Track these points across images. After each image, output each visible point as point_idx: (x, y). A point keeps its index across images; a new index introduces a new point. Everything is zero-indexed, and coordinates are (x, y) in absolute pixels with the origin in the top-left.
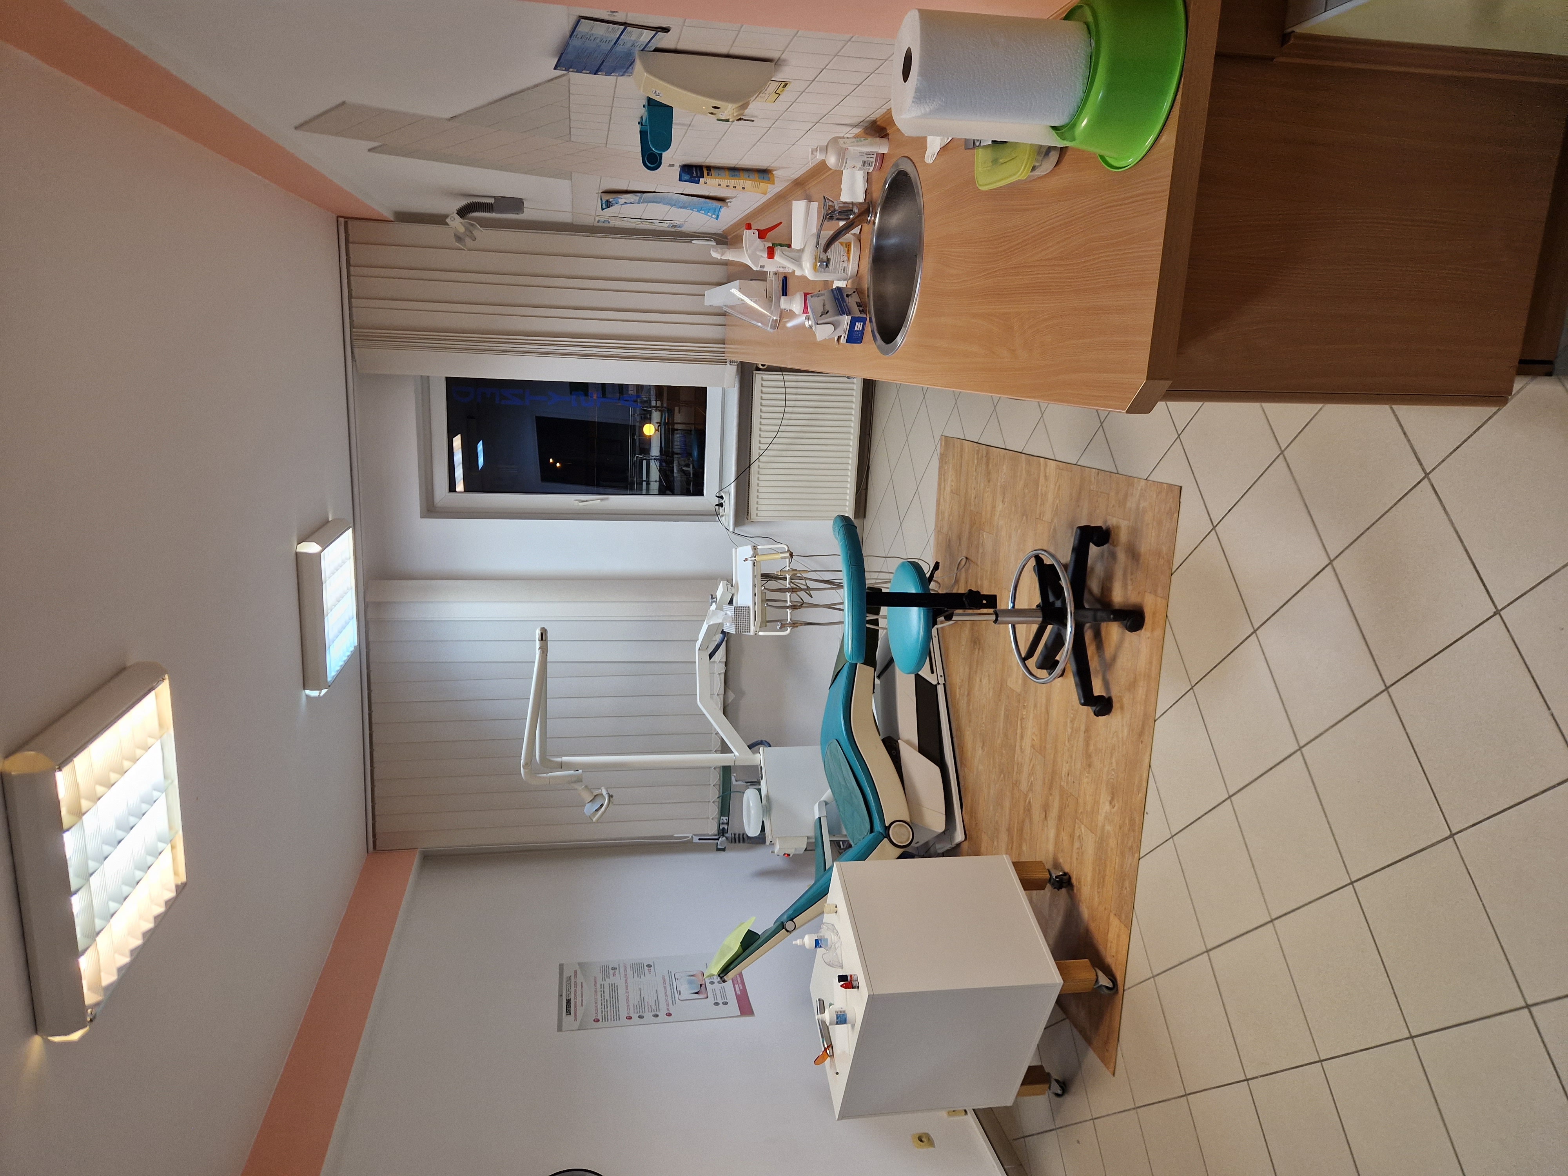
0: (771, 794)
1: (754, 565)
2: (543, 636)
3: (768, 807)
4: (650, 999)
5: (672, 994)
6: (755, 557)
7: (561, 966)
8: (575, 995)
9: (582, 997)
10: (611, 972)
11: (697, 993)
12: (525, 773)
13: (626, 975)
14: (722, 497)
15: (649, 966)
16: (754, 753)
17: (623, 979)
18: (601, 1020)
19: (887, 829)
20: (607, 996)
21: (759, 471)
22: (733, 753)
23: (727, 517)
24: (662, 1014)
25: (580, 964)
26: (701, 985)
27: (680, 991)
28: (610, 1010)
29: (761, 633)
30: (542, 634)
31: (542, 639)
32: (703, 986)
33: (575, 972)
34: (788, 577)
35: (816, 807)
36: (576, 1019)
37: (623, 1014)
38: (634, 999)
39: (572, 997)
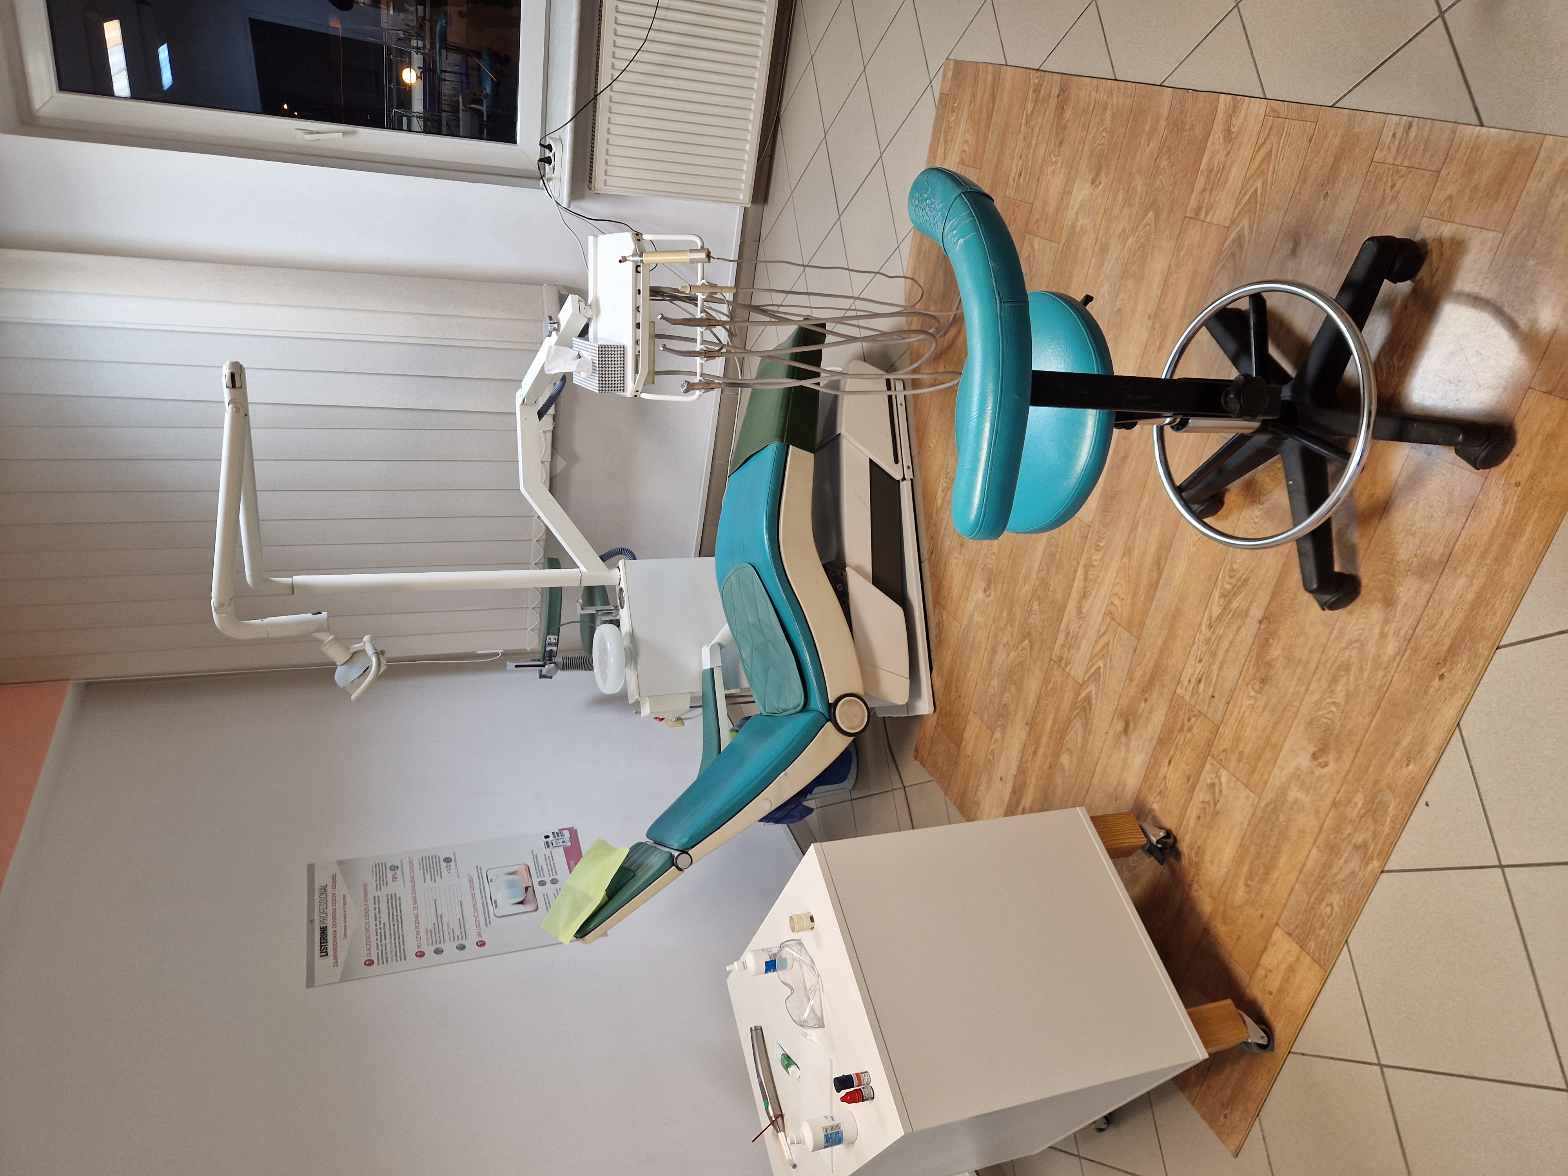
0: (638, 632)
1: (637, 272)
2: (236, 379)
3: (633, 651)
4: (451, 919)
5: (485, 906)
6: (641, 256)
7: (311, 868)
8: (334, 919)
9: (345, 922)
10: (390, 874)
11: (521, 903)
12: (220, 619)
13: (413, 878)
14: (550, 148)
15: (447, 860)
16: (610, 567)
17: (409, 885)
18: (376, 962)
19: (832, 707)
20: (384, 918)
21: (610, 108)
22: (578, 568)
23: (558, 183)
24: (470, 943)
25: (340, 863)
26: (527, 888)
27: (496, 902)
28: (391, 942)
29: (644, 396)
30: (233, 376)
31: (233, 385)
32: (530, 890)
33: (334, 878)
34: (700, 296)
35: (706, 651)
36: (336, 964)
37: (411, 948)
38: (427, 922)
39: (329, 923)
